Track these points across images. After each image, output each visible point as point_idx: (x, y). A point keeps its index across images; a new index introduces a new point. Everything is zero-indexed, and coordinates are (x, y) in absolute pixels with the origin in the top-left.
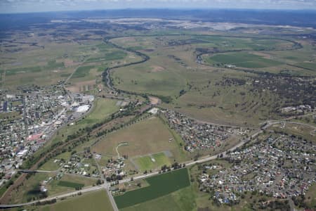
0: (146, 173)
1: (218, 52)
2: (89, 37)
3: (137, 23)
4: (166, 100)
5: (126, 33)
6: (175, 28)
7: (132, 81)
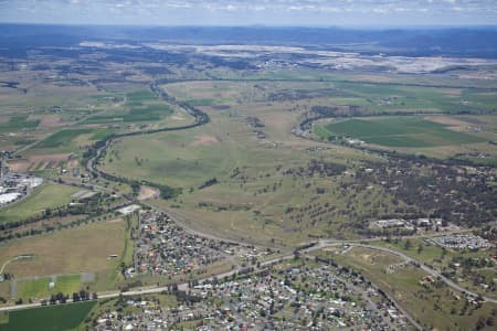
0: (20, 302)
1: (356, 115)
2: (127, 78)
3: (246, 55)
4: (167, 194)
5: (207, 74)
6: (315, 67)
7: (137, 159)
